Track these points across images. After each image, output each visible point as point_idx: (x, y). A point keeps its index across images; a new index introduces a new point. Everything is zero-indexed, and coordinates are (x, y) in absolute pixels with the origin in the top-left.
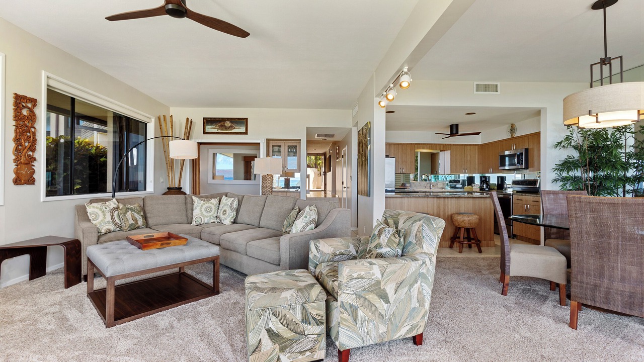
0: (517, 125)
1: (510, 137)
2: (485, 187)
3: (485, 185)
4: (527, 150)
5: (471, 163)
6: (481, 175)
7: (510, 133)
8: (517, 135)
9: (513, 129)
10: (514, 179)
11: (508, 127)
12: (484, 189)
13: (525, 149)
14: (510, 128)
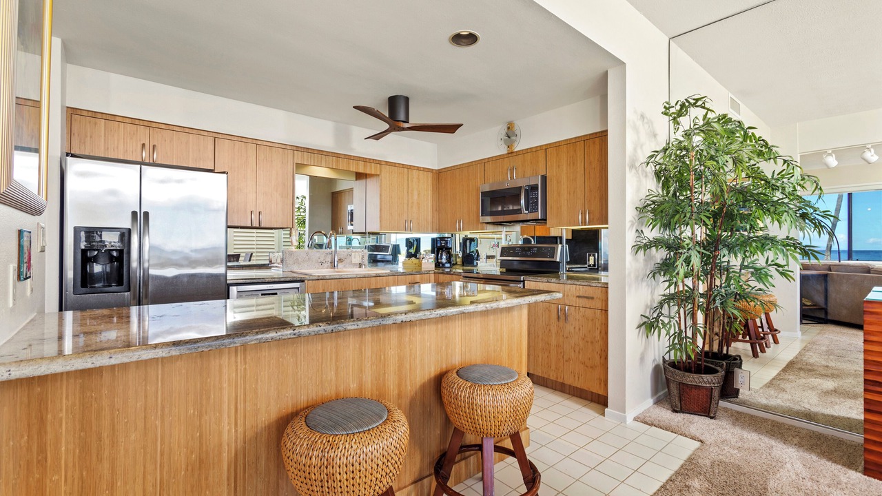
0: (519, 125)
1: (503, 150)
2: (444, 261)
3: (444, 257)
4: (544, 178)
5: (419, 208)
6: (435, 235)
7: (505, 142)
8: (519, 146)
9: (510, 133)
10: (504, 244)
11: (500, 130)
12: (443, 265)
13: (542, 176)
14: (504, 132)
